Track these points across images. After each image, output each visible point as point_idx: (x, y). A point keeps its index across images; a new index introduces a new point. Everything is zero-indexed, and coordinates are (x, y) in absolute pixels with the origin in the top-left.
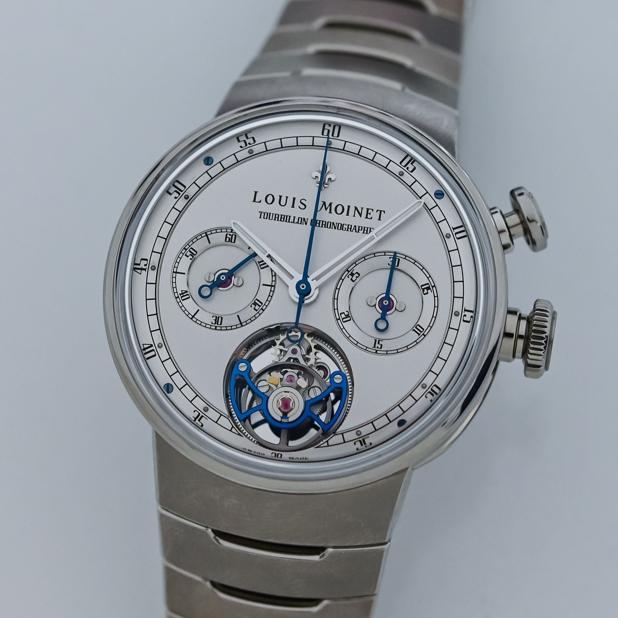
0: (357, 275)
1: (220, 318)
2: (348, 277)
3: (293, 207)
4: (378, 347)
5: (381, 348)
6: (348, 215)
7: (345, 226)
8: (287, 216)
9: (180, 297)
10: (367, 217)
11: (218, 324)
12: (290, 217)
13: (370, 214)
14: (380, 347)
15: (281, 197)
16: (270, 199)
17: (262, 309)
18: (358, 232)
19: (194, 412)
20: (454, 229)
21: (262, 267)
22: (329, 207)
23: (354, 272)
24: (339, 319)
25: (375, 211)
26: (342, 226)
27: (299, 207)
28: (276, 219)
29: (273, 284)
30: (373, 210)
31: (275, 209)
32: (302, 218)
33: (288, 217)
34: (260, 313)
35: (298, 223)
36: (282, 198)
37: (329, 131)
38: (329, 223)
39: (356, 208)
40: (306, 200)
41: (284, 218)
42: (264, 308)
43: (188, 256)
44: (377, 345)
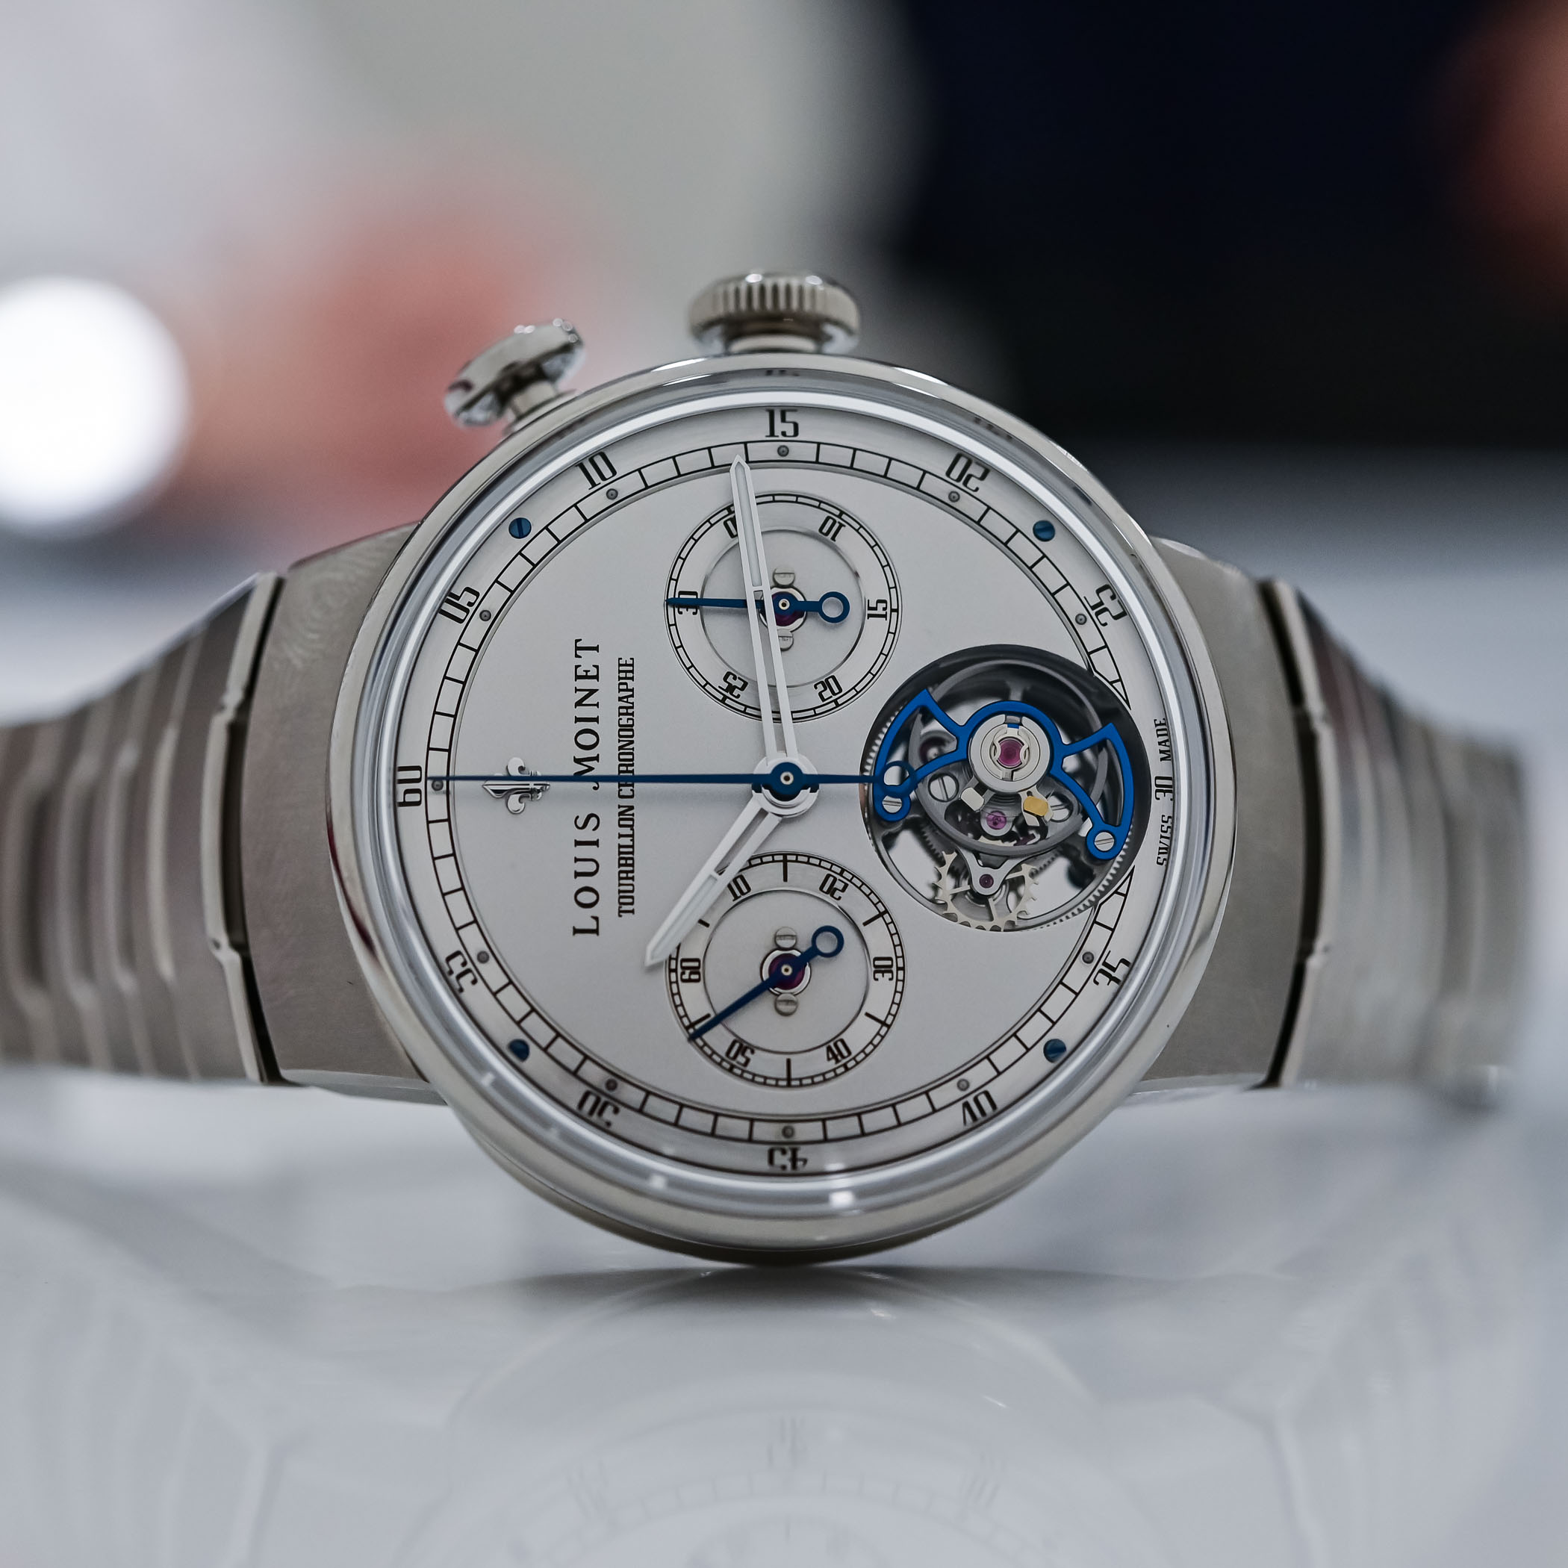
0: (730, 679)
1: (877, 963)
2: (738, 696)
3: (596, 843)
4: (885, 609)
5: (885, 601)
6: (596, 720)
7: (624, 722)
8: (620, 853)
9: (844, 1061)
10: (596, 677)
11: (891, 966)
12: (620, 846)
13: (587, 671)
14: (884, 605)
15: (577, 874)
16: (587, 897)
17: (841, 874)
18: (632, 690)
19: (1097, 983)
20: (594, 484)
21: (745, 890)
22: (585, 763)
23: (725, 686)
24: (835, 701)
25: (578, 661)
26: (623, 728)
27: (594, 830)
28: (630, 875)
29: (781, 858)
30: (577, 667)
31: (607, 882)
32: (620, 820)
33: (622, 850)
34: (849, 877)
35: (631, 827)
36: (579, 871)
37: (407, 792)
38: (622, 757)
39: (579, 703)
40: (577, 817)
41: (626, 859)
42: (839, 870)
43: (748, 1060)
44: (880, 611)
